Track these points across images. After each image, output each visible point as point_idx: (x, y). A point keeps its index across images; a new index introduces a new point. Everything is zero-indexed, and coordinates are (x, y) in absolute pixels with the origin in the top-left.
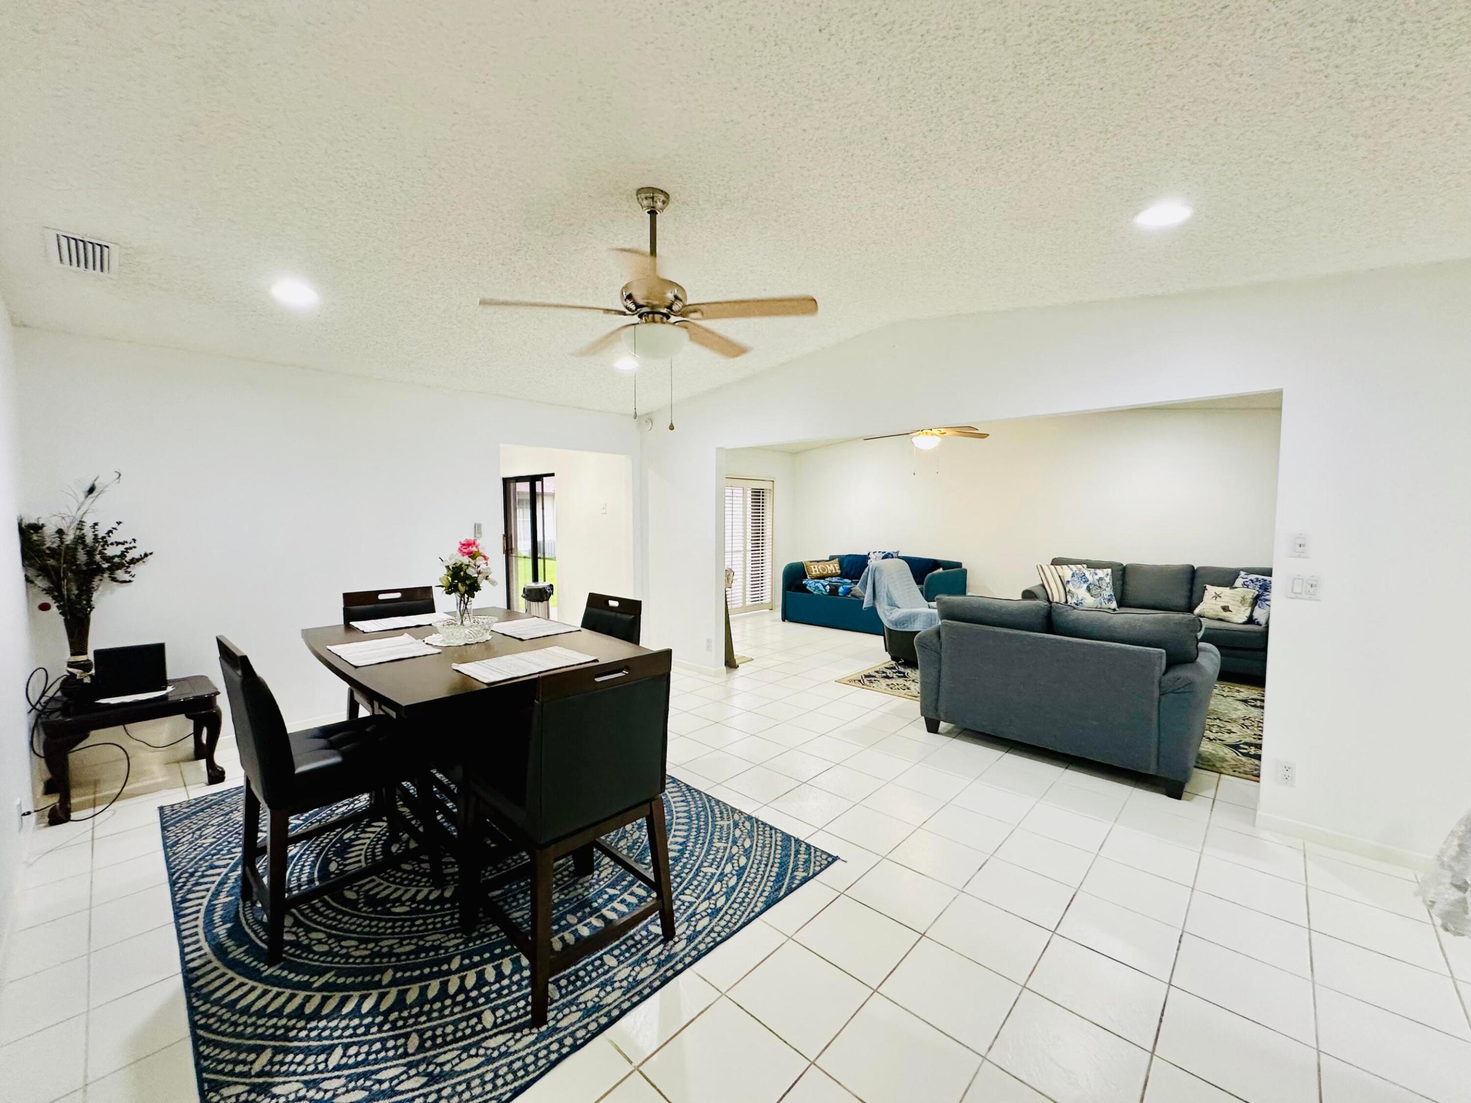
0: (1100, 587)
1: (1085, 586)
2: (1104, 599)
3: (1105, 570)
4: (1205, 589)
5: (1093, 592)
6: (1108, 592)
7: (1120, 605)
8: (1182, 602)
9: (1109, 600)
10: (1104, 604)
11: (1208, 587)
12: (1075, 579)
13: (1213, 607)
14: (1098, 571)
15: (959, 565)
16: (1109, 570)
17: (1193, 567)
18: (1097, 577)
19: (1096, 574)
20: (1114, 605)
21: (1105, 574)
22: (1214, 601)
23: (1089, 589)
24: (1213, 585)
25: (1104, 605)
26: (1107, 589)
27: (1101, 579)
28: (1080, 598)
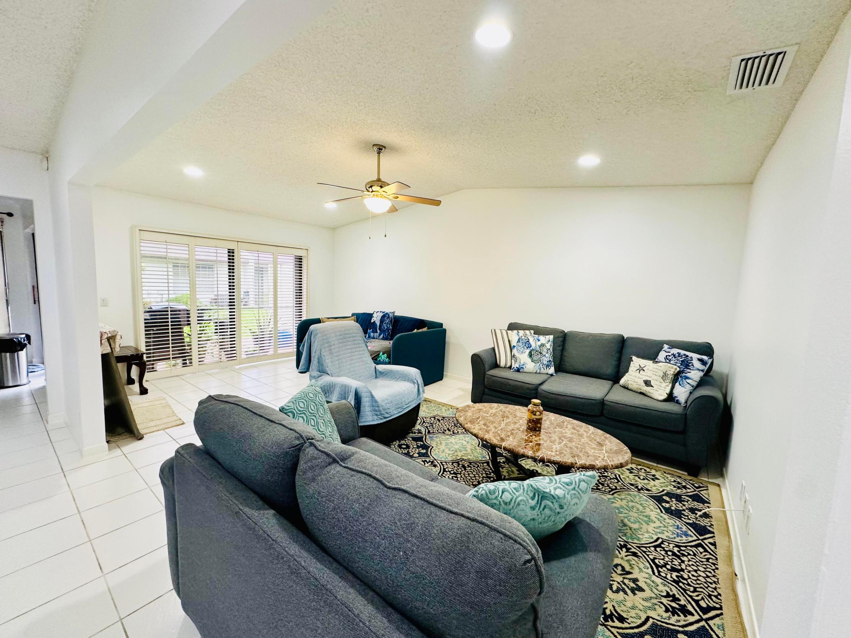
0: (541, 353)
1: (528, 351)
2: (543, 364)
3: (547, 337)
4: (631, 360)
5: (535, 358)
6: (547, 357)
7: (559, 369)
8: (610, 370)
9: (548, 366)
10: (542, 369)
11: (634, 358)
12: (520, 344)
13: (636, 380)
14: (542, 338)
15: (441, 325)
16: (551, 337)
17: (624, 337)
18: (539, 343)
19: (539, 340)
20: (552, 370)
21: (547, 341)
22: (637, 374)
23: (530, 355)
24: (638, 356)
25: (543, 371)
26: (547, 355)
27: (542, 345)
28: (522, 363)
